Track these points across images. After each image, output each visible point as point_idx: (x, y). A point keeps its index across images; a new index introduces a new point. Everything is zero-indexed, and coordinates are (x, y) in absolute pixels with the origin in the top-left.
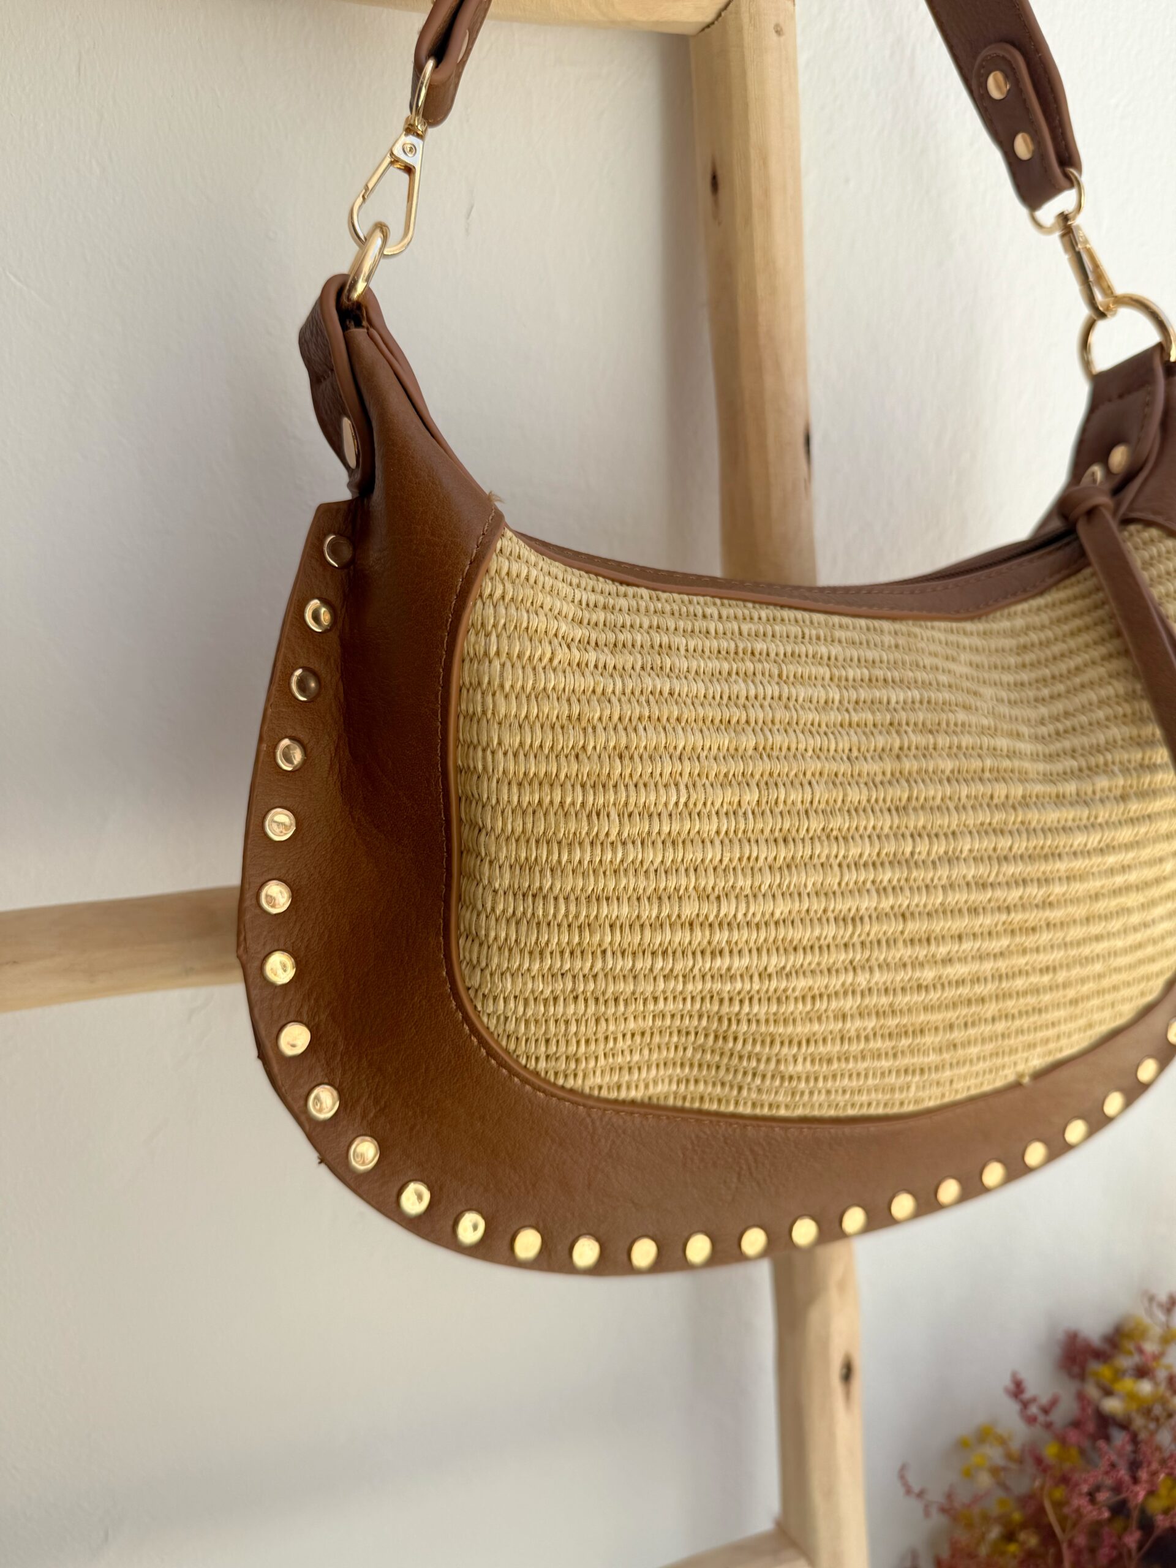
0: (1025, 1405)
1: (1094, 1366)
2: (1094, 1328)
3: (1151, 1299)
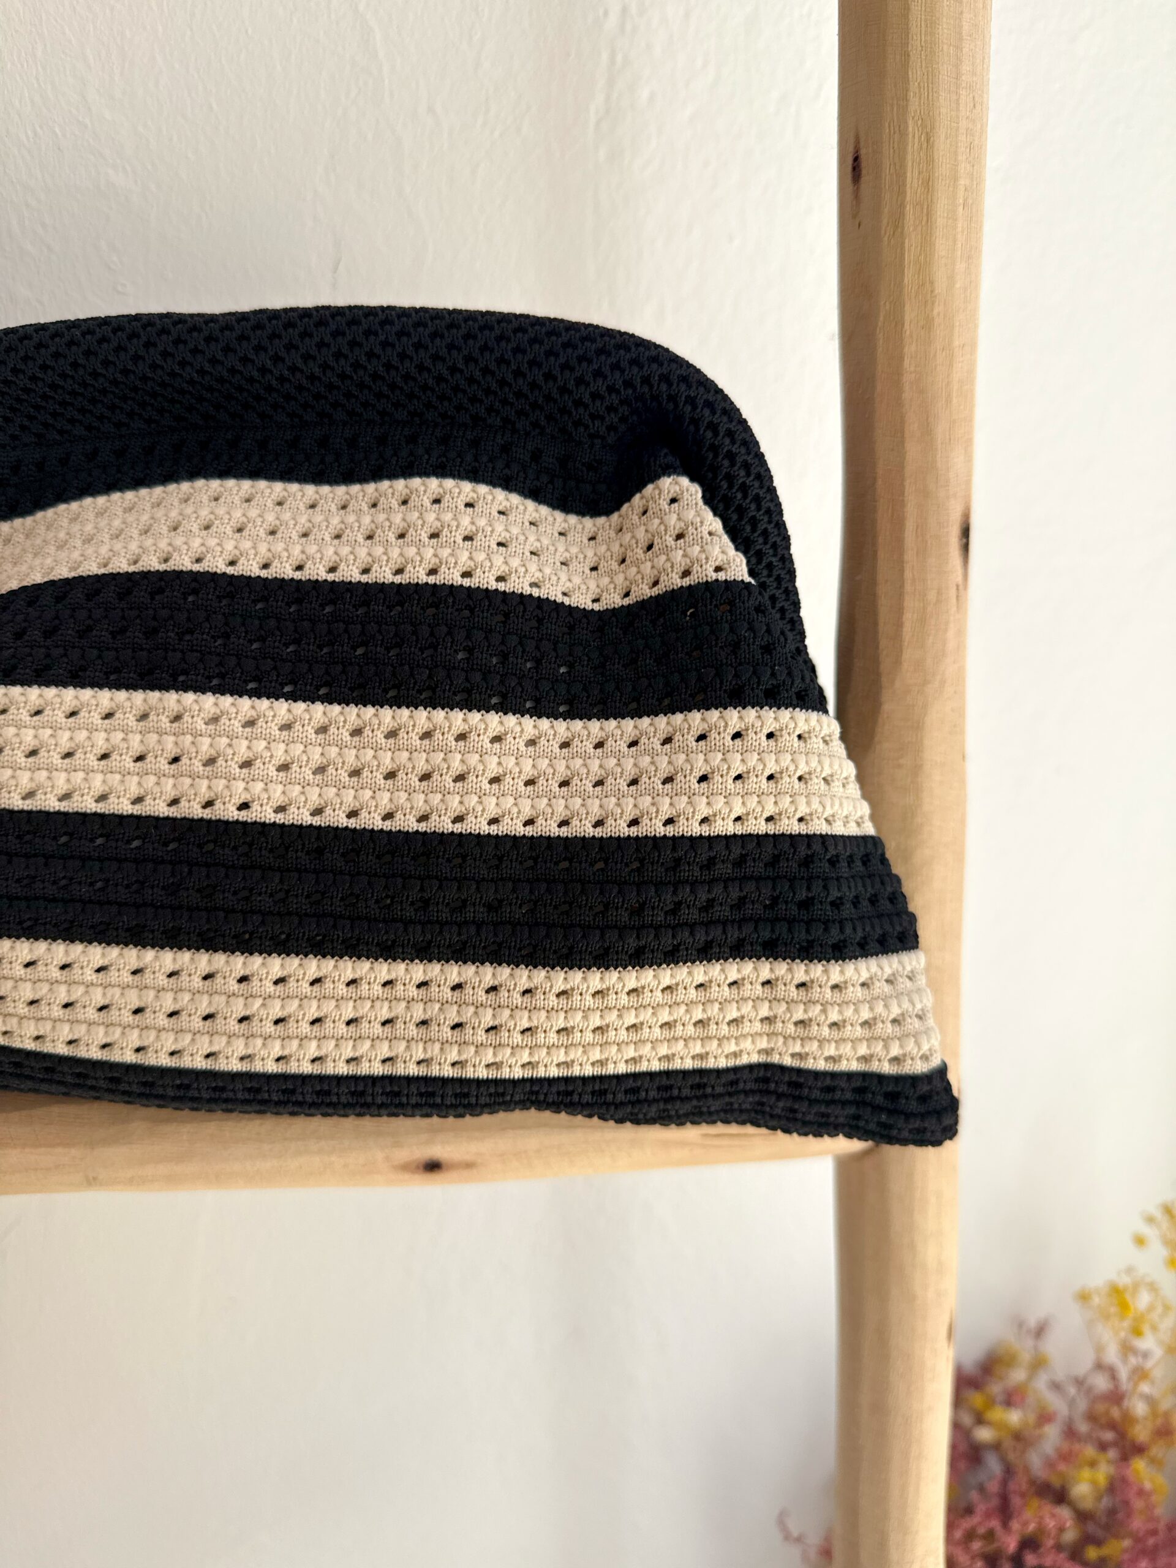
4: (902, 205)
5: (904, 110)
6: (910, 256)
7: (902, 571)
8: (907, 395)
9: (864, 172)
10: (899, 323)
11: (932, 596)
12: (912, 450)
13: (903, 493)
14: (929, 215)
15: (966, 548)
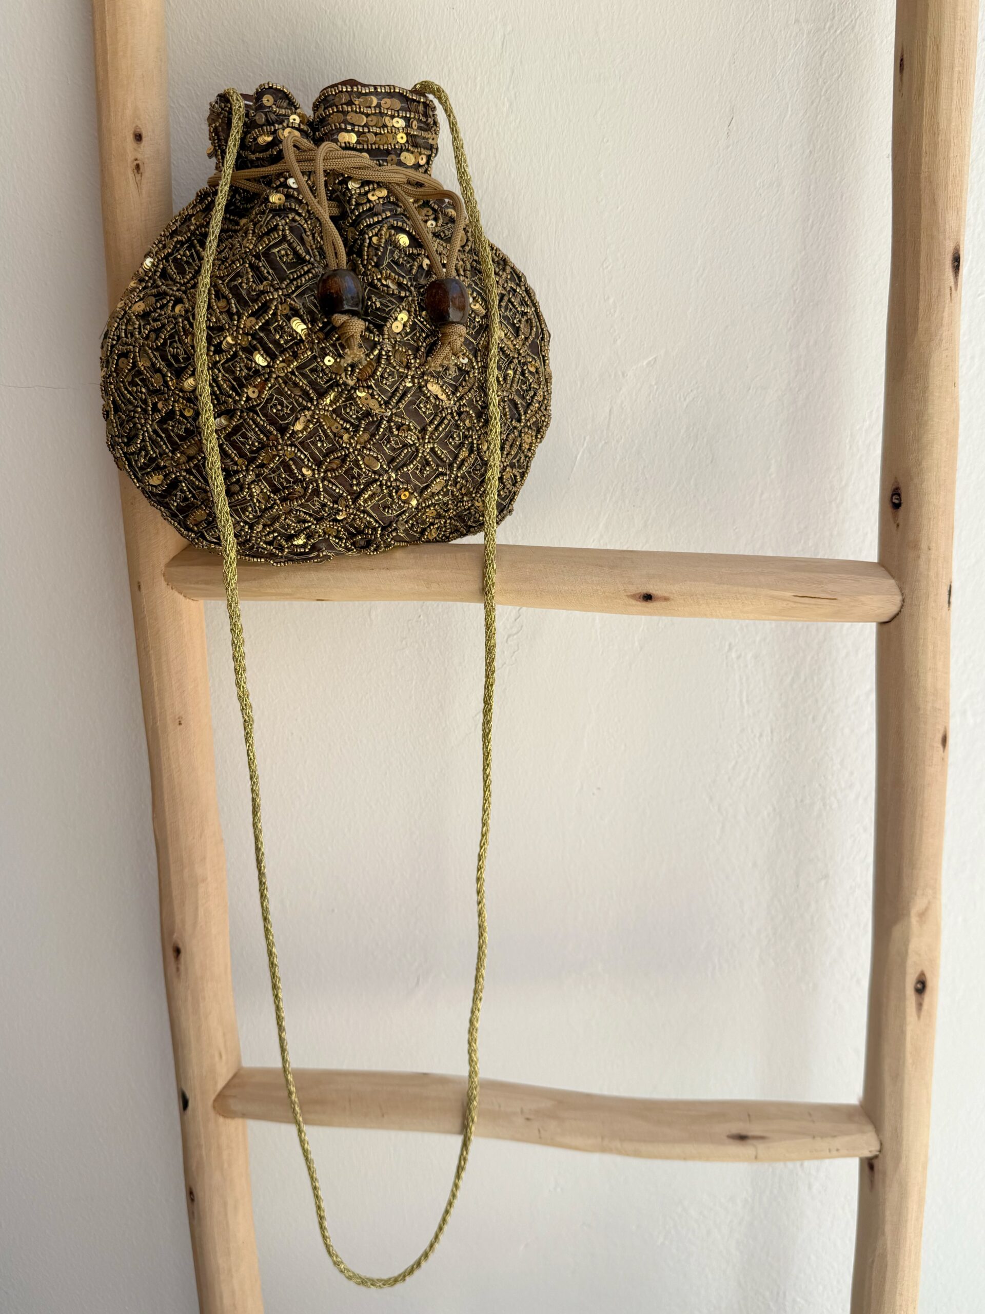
4: (923, 84)
5: (925, 34)
6: (926, 110)
7: (919, 279)
11: (935, 293)
13: (920, 237)
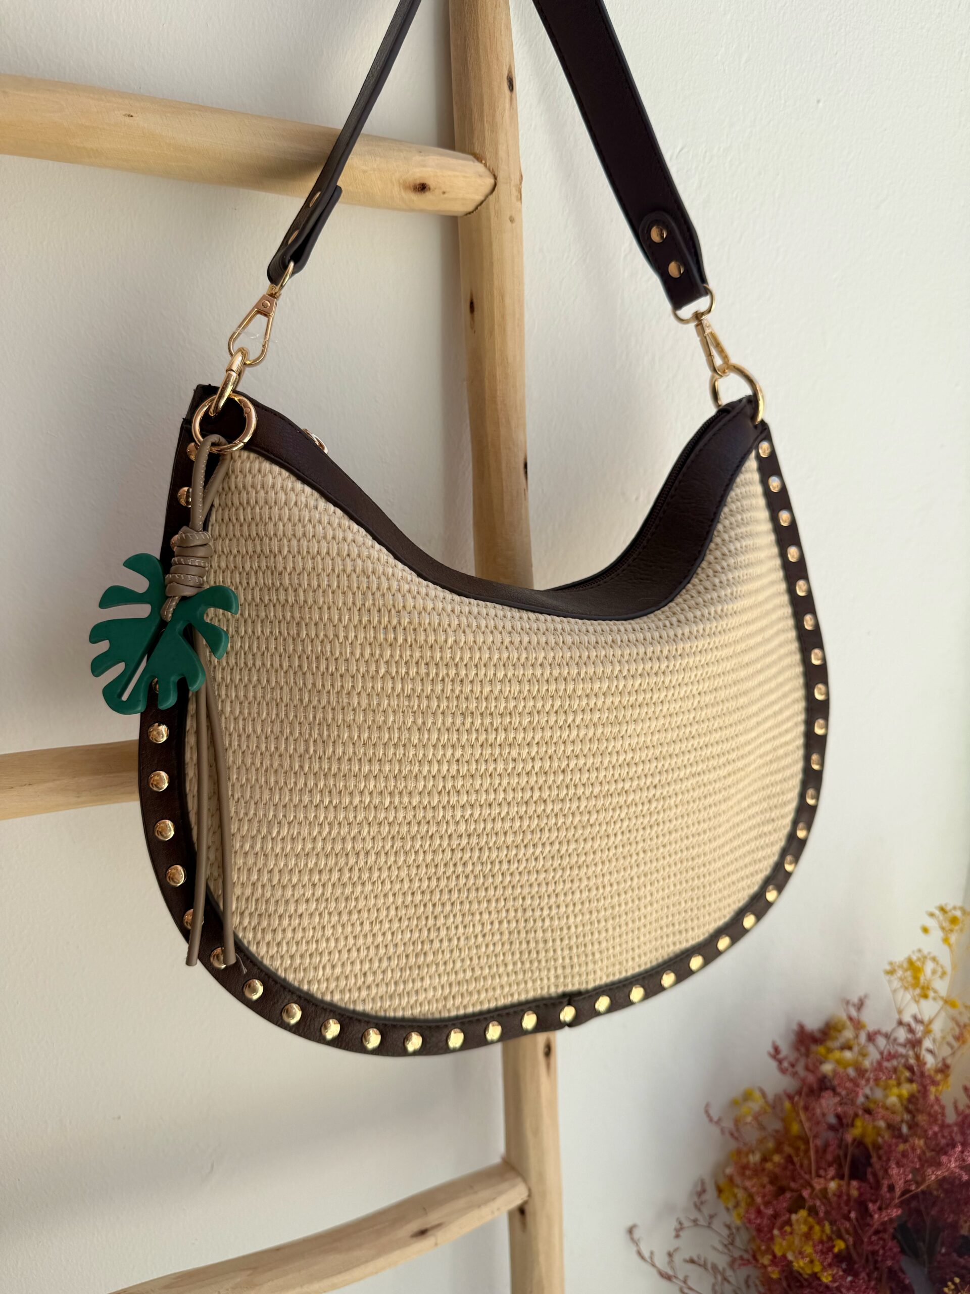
0: (780, 1062)
1: (814, 1048)
2: (813, 1024)
3: (848, 1003)
8: (499, 407)
9: (475, 310)
10: (494, 376)
12: (503, 430)
14: (504, 329)
15: (526, 473)
